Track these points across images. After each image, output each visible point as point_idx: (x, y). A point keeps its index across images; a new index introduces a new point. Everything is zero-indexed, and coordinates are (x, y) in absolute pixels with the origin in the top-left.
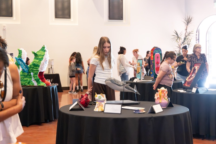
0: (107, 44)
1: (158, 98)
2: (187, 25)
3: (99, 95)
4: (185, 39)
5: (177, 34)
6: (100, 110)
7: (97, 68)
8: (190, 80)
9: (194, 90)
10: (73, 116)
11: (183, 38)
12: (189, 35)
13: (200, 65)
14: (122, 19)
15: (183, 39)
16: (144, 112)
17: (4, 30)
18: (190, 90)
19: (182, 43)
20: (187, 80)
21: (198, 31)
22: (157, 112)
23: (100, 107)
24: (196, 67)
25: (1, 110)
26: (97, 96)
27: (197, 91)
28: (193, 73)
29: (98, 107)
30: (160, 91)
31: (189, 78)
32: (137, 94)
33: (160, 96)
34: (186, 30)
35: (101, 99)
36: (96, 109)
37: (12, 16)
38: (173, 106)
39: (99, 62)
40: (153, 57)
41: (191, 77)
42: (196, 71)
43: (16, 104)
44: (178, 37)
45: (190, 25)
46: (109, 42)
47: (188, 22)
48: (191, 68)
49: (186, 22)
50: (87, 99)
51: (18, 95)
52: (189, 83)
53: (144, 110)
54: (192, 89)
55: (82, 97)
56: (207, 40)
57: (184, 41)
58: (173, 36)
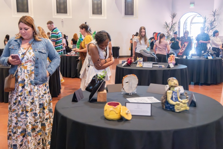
0: (143, 30)
1: (170, 60)
2: (173, 18)
3: (139, 58)
4: (171, 27)
5: (167, 24)
6: (140, 66)
7: (138, 44)
8: (182, 51)
9: (185, 57)
10: (127, 69)
11: (170, 26)
13: (188, 43)
14: (133, 15)
15: (170, 28)
16: (164, 67)
17: (62, 21)
18: (182, 57)
19: (170, 30)
20: (180, 51)
21: (179, 23)
22: (171, 67)
23: (140, 65)
24: (186, 44)
25: (105, 63)
26: (138, 59)
27: (186, 58)
28: (184, 47)
29: (139, 65)
30: (171, 57)
31: (182, 50)
32: (156, 59)
33: (171, 59)
34: (172, 21)
35: (140, 61)
36: (138, 66)
37: (67, 13)
38: (177, 65)
39: (139, 40)
40: (156, 38)
41: (182, 49)
42: (186, 46)
43: (111, 61)
44: (167, 26)
45: (174, 18)
46: (145, 29)
47: (174, 16)
48: (181, 44)
49: (172, 17)
50: (131, 61)
51: (111, 56)
52: (181, 53)
53: (164, 66)
54: (183, 56)
55: (128, 59)
56: (185, 28)
57: (171, 29)
58: (165, 25)
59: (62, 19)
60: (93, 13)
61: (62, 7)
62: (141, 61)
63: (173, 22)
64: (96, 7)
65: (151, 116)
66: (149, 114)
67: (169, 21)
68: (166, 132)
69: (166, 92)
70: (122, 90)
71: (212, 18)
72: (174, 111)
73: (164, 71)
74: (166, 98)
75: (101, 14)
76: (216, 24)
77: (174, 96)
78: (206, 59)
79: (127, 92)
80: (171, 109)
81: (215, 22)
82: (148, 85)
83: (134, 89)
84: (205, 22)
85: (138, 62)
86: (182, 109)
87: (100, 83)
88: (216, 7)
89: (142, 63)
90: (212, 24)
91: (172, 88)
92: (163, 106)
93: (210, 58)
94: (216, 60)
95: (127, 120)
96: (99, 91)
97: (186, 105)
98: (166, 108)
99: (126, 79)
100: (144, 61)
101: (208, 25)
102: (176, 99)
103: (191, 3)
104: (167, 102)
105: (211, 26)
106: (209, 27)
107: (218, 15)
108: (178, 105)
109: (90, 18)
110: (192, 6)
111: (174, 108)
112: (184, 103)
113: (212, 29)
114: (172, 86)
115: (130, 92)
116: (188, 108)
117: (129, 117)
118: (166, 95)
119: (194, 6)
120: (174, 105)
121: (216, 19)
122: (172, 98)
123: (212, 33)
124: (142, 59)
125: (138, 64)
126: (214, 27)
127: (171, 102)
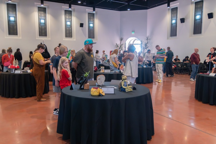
1: (121, 68)
4: (120, 47)
5: (117, 45)
11: (119, 46)
12: (122, 45)
14: (94, 38)
16: (118, 72)
21: (125, 44)
36: (101, 72)
37: (46, 36)
45: (122, 41)
47: (121, 40)
57: (120, 48)
58: (115, 45)
59: (43, 41)
60: (66, 36)
61: (43, 31)
62: (103, 69)
63: (122, 43)
64: (68, 32)
65: (114, 94)
66: (113, 93)
67: (118, 42)
68: (122, 99)
69: (121, 82)
70: (96, 83)
71: (146, 41)
72: (125, 91)
73: (118, 74)
74: (121, 85)
75: (72, 37)
76: (149, 45)
77: (125, 84)
78: (142, 67)
79: (99, 84)
80: (124, 91)
81: (148, 44)
82: (110, 81)
83: (103, 82)
84: (142, 44)
85: (102, 69)
86: (129, 90)
87: (86, 79)
88: (148, 34)
89: (104, 70)
90: (146, 45)
91: (124, 80)
92: (119, 90)
93: (145, 67)
94: (148, 68)
95: (103, 96)
96: (85, 83)
97: (131, 89)
98: (121, 90)
99: (98, 77)
100: (105, 69)
101: (143, 46)
102: (126, 86)
103: (132, 31)
104: (122, 87)
105: (146, 46)
106: (145, 47)
107: (150, 39)
108: (127, 88)
109: (64, 40)
110: (133, 33)
111: (125, 90)
112: (130, 88)
113: (146, 48)
114: (124, 79)
115: (101, 84)
116: (132, 90)
117: (104, 94)
118: (121, 84)
119: (134, 33)
120: (125, 89)
121: (149, 42)
122: (124, 85)
123: (147, 51)
124: (104, 68)
125: (101, 70)
126: (147, 47)
127: (124, 87)
